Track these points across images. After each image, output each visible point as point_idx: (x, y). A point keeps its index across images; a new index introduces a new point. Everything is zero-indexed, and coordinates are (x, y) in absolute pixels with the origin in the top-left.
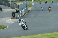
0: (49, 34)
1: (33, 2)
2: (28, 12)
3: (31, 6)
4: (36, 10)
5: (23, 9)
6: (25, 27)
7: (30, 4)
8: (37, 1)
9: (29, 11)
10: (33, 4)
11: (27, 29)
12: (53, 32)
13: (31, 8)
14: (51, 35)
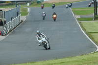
0: (57, 61)
1: (29, 7)
2: (20, 23)
3: (25, 13)
4: (33, 20)
5: (12, 18)
6: (48, 45)
7: (24, 10)
8: (35, 5)
9: (22, 21)
10: (29, 10)
11: (49, 48)
12: (64, 57)
13: (26, 16)
14: (60, 63)
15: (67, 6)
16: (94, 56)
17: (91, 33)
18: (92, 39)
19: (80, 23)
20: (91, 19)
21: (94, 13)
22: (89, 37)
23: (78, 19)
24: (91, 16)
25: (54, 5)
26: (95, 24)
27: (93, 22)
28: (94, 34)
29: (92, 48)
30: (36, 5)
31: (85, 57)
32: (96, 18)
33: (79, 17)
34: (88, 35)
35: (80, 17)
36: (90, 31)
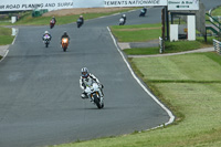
15: (122, 20)
16: (163, 135)
17: (154, 81)
18: (158, 95)
19: (129, 59)
20: (156, 51)
21: (163, 37)
22: (152, 92)
23: (125, 51)
24: (155, 43)
25: (82, 19)
26: (163, 62)
27: (160, 57)
28: (162, 85)
29: (158, 115)
30: (31, 20)
31: (142, 137)
32: (166, 48)
33: (126, 46)
34: (148, 88)
35: (128, 47)
36: (152, 78)
